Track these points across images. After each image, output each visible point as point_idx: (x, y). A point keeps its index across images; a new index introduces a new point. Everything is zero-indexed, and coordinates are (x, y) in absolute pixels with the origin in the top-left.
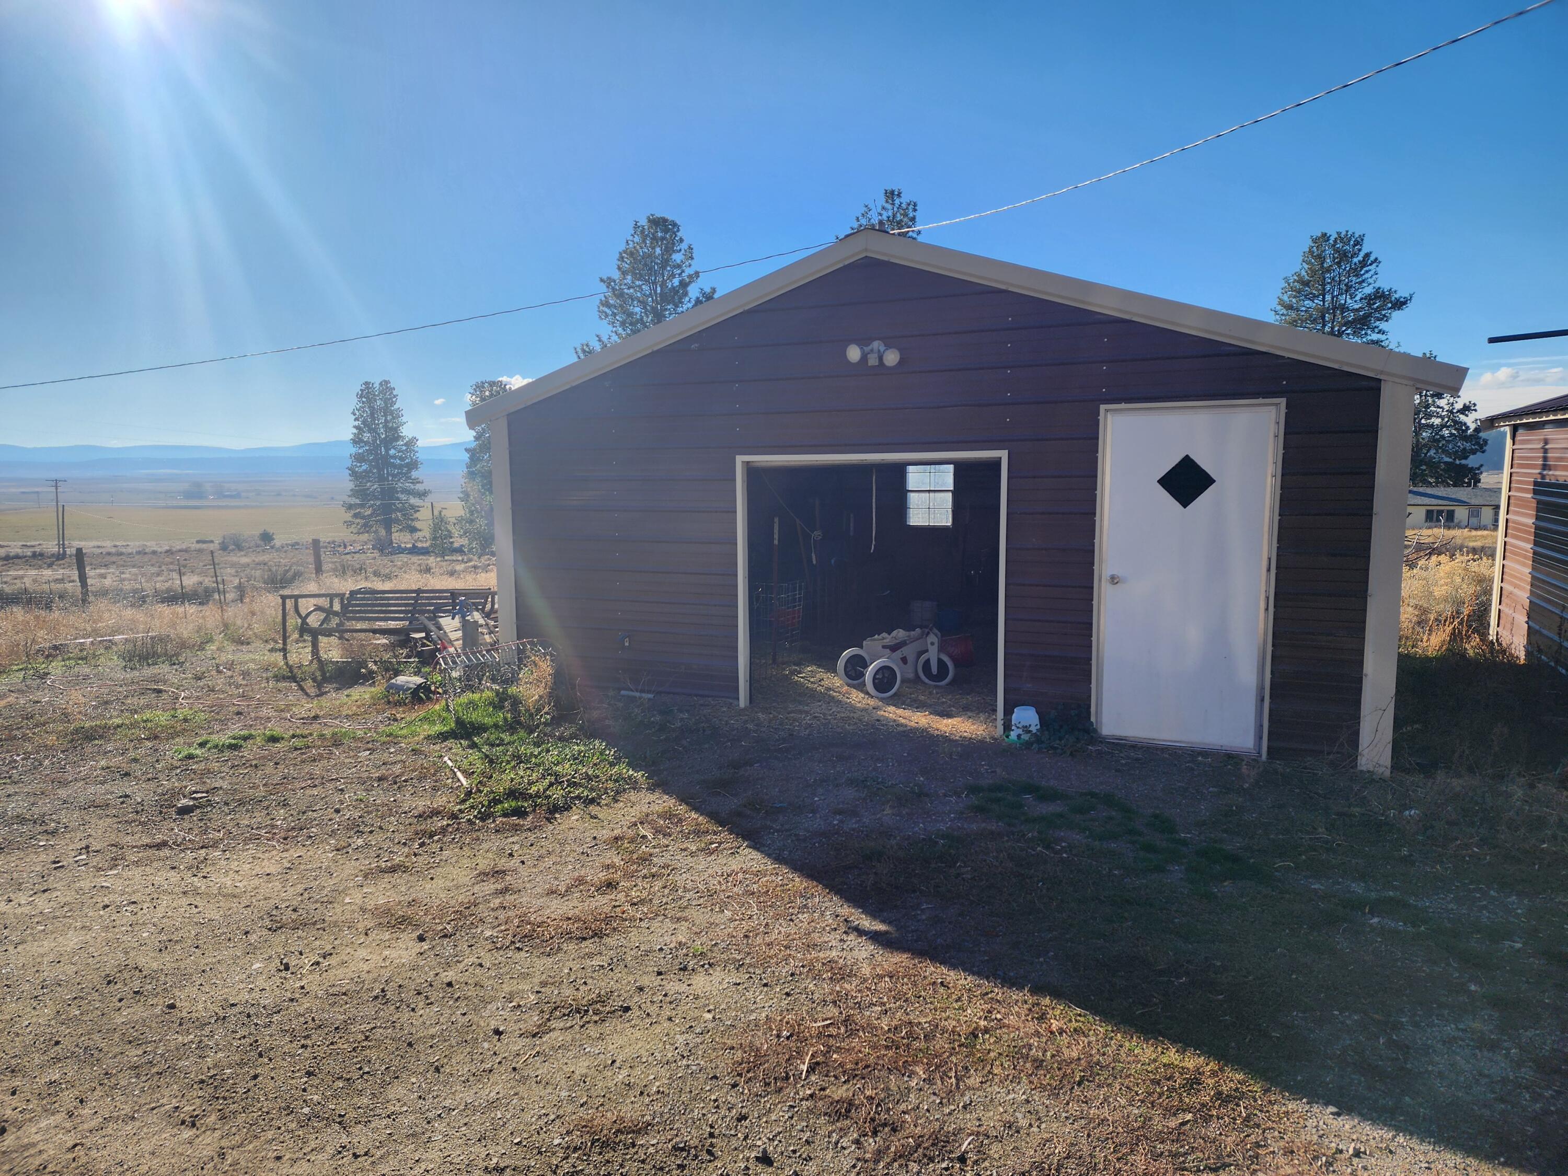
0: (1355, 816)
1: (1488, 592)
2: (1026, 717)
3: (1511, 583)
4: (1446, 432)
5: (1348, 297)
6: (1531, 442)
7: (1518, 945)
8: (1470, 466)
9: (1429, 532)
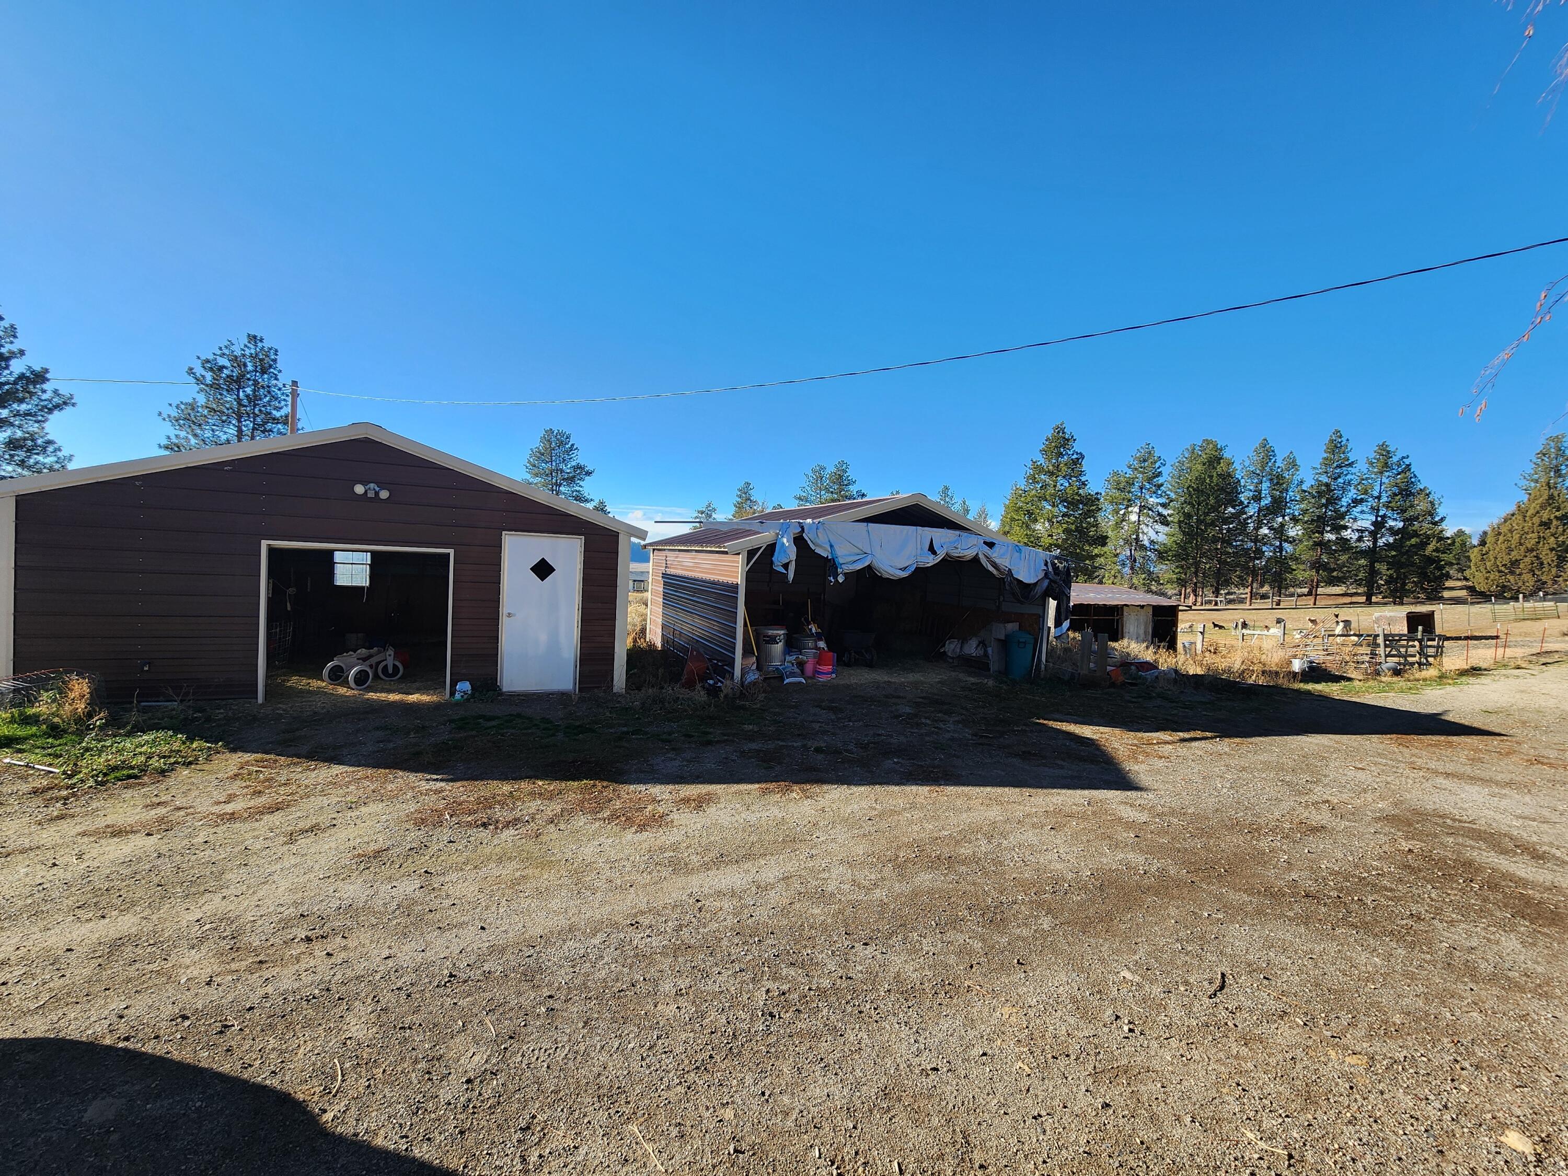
0: (616, 708)
2: (464, 686)
3: (655, 616)
5: (564, 465)
6: (660, 556)
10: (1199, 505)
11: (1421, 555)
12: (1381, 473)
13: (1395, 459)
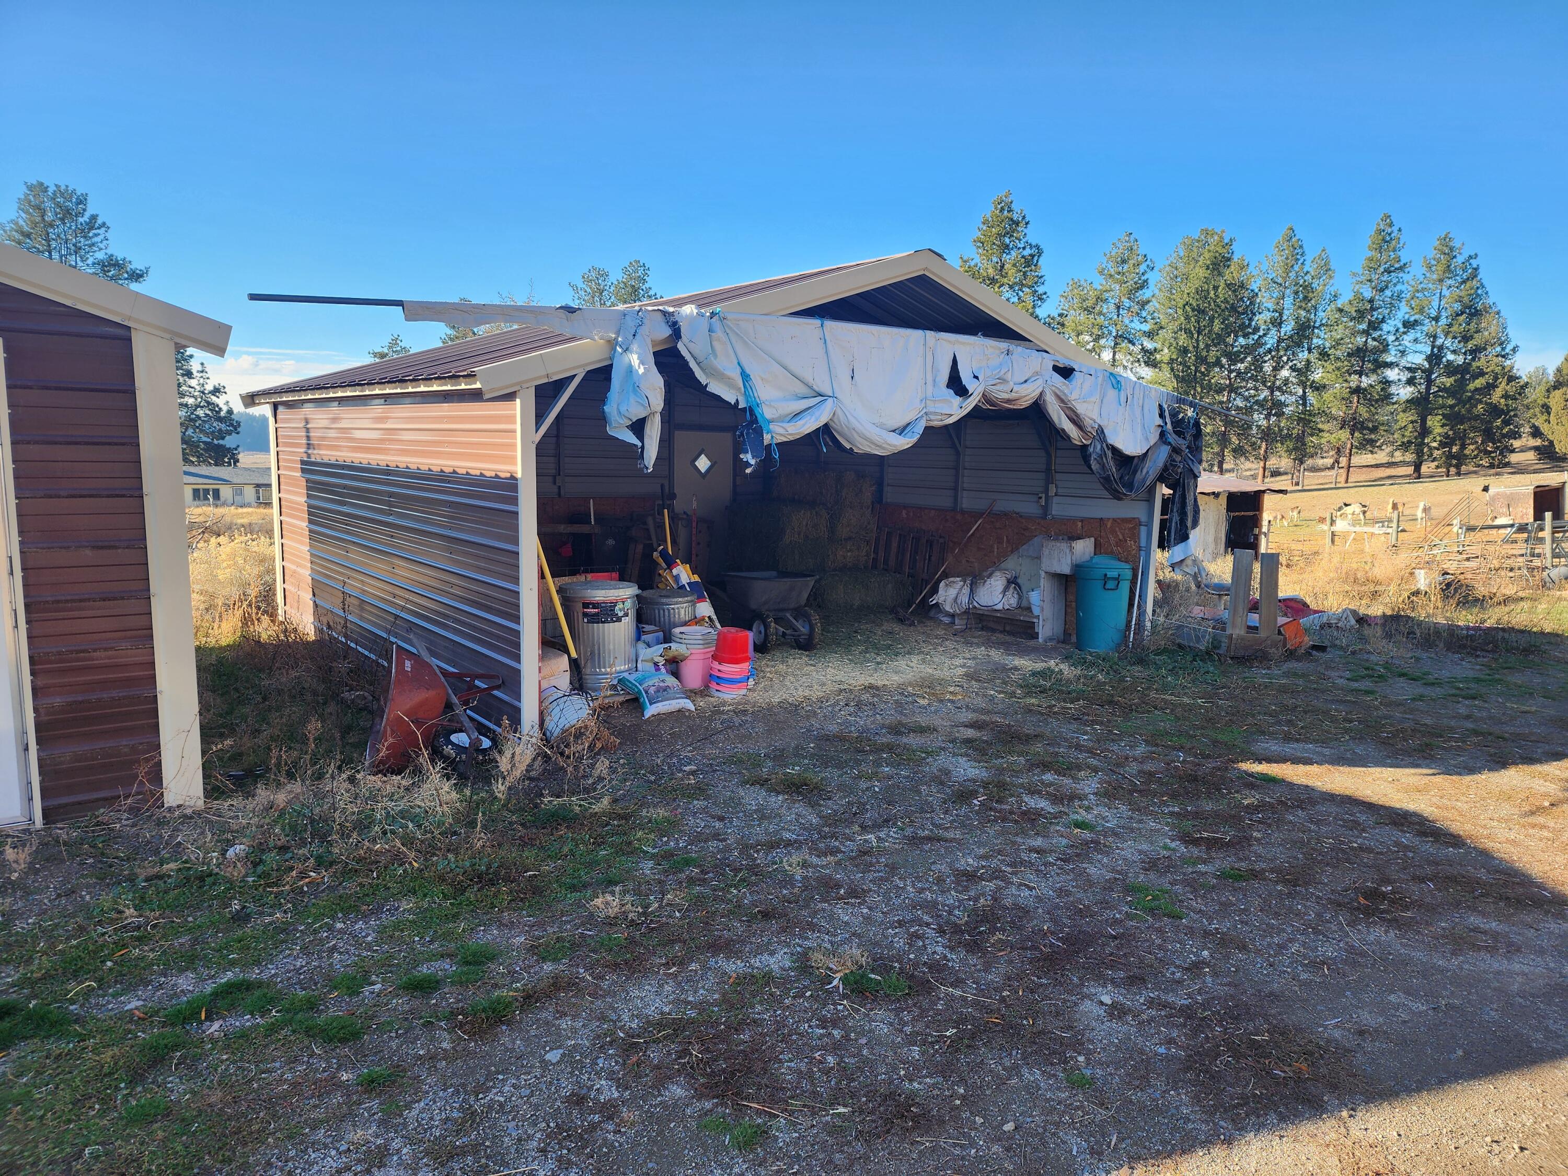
0: (169, 876)
1: (271, 571)
3: (293, 562)
4: (200, 412)
5: (78, 259)
6: (291, 420)
7: (378, 987)
8: (228, 446)
9: (199, 511)
10: (1199, 333)
11: (1486, 403)
12: (1441, 281)
13: (1460, 259)
